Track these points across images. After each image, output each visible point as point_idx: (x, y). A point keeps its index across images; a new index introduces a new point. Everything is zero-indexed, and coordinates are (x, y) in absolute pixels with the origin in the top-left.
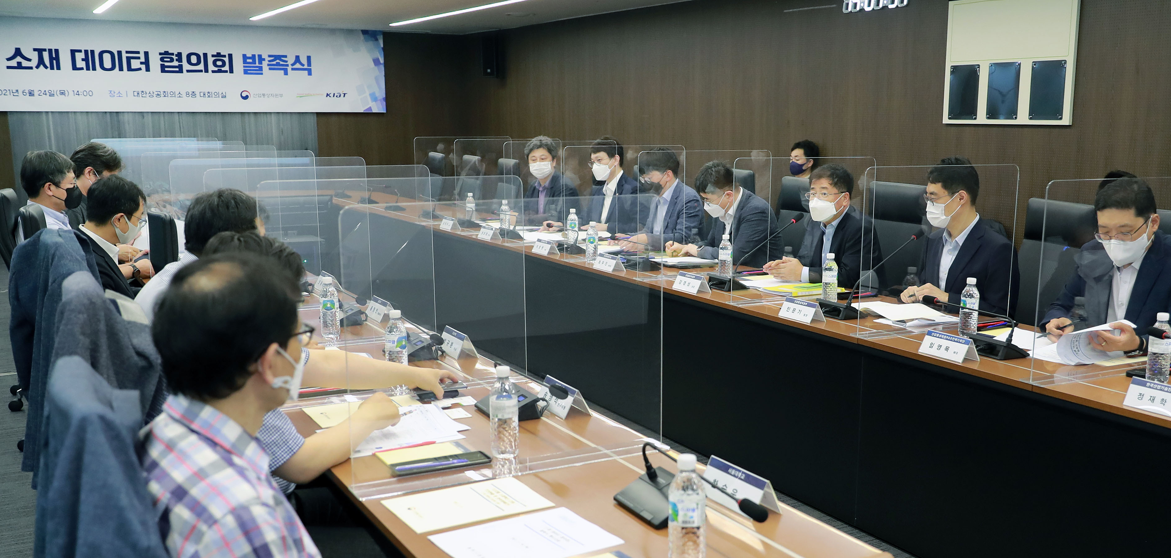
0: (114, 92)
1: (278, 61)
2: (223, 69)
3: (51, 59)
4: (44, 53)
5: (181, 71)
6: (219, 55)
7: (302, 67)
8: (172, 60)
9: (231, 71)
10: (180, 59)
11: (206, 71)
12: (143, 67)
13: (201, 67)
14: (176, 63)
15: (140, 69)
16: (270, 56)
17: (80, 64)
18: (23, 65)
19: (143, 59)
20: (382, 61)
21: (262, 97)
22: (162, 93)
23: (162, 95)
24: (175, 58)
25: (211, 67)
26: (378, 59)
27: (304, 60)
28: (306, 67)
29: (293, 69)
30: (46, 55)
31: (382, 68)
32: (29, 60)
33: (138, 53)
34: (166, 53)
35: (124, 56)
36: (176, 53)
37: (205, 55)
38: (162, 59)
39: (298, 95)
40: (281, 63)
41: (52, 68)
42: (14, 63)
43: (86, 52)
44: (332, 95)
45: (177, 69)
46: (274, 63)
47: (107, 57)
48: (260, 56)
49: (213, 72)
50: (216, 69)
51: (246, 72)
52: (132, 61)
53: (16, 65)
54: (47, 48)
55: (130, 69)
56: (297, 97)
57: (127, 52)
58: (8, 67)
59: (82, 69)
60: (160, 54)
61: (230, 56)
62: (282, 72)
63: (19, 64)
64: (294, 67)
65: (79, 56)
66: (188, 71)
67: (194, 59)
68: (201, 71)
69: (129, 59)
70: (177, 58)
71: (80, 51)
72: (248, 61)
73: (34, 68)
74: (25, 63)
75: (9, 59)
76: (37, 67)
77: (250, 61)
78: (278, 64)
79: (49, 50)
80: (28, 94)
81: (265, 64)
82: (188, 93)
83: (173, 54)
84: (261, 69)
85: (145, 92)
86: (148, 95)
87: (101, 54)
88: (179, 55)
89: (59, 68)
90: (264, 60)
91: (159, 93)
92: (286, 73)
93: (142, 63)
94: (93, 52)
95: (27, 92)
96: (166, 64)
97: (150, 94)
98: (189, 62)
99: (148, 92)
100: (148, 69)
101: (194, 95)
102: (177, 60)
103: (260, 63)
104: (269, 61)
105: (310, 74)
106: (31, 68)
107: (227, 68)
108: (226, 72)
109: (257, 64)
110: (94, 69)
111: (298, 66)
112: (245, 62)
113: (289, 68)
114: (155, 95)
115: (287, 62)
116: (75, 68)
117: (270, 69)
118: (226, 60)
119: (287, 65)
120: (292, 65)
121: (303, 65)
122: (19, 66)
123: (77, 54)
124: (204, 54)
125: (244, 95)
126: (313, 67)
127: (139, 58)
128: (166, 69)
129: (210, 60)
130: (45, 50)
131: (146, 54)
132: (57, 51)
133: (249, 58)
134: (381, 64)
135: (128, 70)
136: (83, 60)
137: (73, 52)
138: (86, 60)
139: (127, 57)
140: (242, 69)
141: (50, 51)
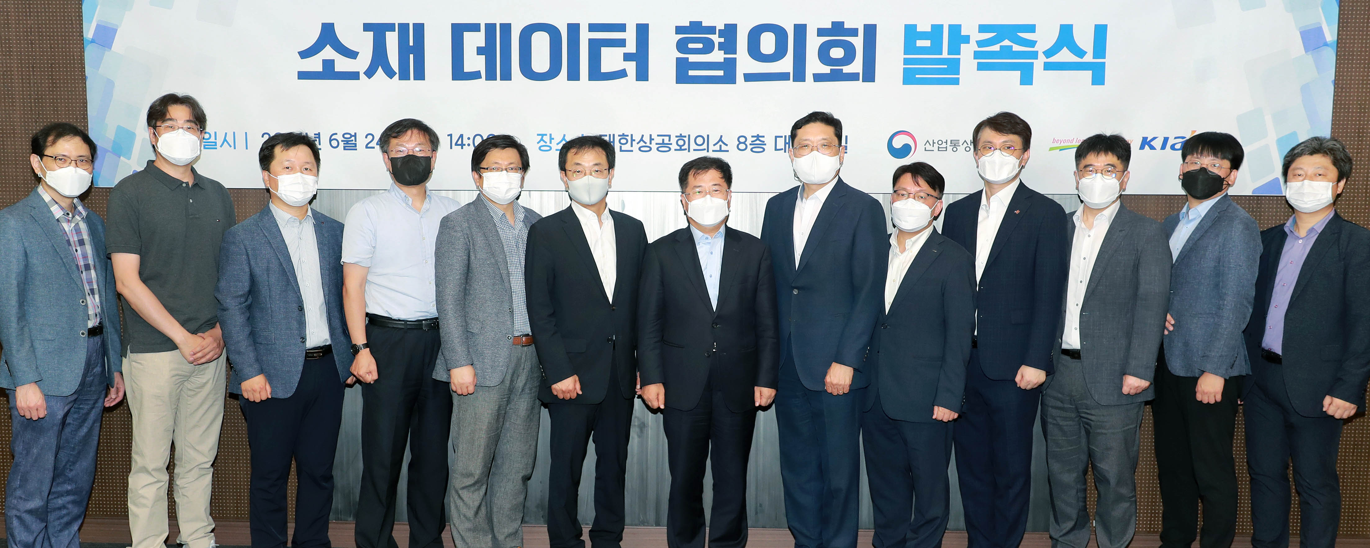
0: (551, 139)
1: (1006, 43)
2: (847, 69)
3: (404, 50)
4: (388, 34)
5: (729, 78)
6: (838, 28)
7: (1075, 59)
8: (708, 47)
9: (869, 75)
10: (729, 45)
11: (799, 75)
12: (631, 67)
13: (786, 64)
14: (717, 56)
15: (622, 74)
16: (983, 28)
17: (474, 62)
18: (338, 68)
19: (631, 47)
20: (1330, 34)
21: (950, 148)
22: (674, 140)
23: (674, 146)
24: (716, 39)
25: (814, 65)
26: (1319, 31)
27: (1085, 39)
28: (1089, 58)
29: (1048, 67)
30: (392, 39)
31: (1330, 57)
32: (352, 55)
33: (621, 28)
34: (696, 27)
35: (585, 36)
36: (720, 26)
37: (800, 30)
38: (682, 46)
39: (1056, 145)
40: (1016, 48)
41: (404, 76)
42: (315, 64)
43: (490, 28)
44: (1157, 144)
45: (721, 73)
46: (996, 48)
47: (540, 42)
48: (955, 29)
49: (818, 78)
50: (826, 69)
51: (909, 78)
52: (604, 50)
53: (319, 68)
54: (397, 21)
55: (596, 74)
56: (1051, 149)
57: (593, 27)
58: (303, 75)
59: (475, 75)
60: (679, 30)
61: (870, 31)
62: (1016, 75)
63: (328, 64)
64: (1055, 59)
65: (474, 41)
66: (749, 77)
67: (768, 43)
68: (783, 77)
69: (595, 46)
70: (722, 40)
71: (474, 28)
72: (920, 43)
73: (362, 76)
74: (342, 64)
75: (304, 54)
76: (370, 73)
77: (927, 43)
78: (1006, 52)
79: (400, 25)
80: (342, 144)
81: (967, 52)
82: (742, 140)
83: (712, 30)
84: (954, 66)
85: (629, 138)
86: (636, 146)
87: (528, 32)
88: (730, 31)
89: (420, 75)
90: (967, 39)
91: (666, 141)
92: (1027, 79)
93: (627, 57)
94: (506, 28)
95: (340, 138)
96: (693, 58)
97: (642, 144)
98: (755, 51)
99: (637, 138)
100: (642, 75)
101: (758, 146)
102: (721, 47)
103: (955, 49)
104: (980, 44)
105: (1099, 79)
106: (354, 76)
107: (856, 66)
108: (853, 77)
109: (945, 55)
110: (506, 76)
111: (1065, 56)
112: (909, 46)
113: (1038, 64)
114: (654, 147)
115: (1032, 43)
116: (459, 73)
117: (981, 67)
118: (858, 42)
119: (1035, 55)
120: (1048, 53)
121: (1081, 53)
122: (329, 72)
123: (467, 36)
124: (796, 26)
125: (898, 143)
126: (1110, 61)
127: (621, 43)
128: (691, 73)
129: (813, 43)
130: (391, 27)
131: (643, 30)
132: (419, 28)
133: (924, 36)
134: (1326, 44)
135: (591, 78)
136: (480, 51)
137: (458, 31)
138: (486, 51)
139: (590, 41)
140: (899, 68)
141: (404, 28)
